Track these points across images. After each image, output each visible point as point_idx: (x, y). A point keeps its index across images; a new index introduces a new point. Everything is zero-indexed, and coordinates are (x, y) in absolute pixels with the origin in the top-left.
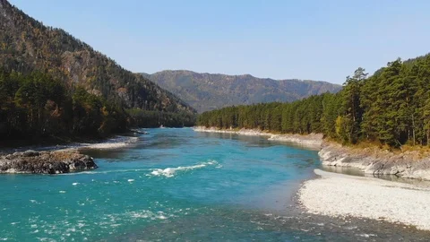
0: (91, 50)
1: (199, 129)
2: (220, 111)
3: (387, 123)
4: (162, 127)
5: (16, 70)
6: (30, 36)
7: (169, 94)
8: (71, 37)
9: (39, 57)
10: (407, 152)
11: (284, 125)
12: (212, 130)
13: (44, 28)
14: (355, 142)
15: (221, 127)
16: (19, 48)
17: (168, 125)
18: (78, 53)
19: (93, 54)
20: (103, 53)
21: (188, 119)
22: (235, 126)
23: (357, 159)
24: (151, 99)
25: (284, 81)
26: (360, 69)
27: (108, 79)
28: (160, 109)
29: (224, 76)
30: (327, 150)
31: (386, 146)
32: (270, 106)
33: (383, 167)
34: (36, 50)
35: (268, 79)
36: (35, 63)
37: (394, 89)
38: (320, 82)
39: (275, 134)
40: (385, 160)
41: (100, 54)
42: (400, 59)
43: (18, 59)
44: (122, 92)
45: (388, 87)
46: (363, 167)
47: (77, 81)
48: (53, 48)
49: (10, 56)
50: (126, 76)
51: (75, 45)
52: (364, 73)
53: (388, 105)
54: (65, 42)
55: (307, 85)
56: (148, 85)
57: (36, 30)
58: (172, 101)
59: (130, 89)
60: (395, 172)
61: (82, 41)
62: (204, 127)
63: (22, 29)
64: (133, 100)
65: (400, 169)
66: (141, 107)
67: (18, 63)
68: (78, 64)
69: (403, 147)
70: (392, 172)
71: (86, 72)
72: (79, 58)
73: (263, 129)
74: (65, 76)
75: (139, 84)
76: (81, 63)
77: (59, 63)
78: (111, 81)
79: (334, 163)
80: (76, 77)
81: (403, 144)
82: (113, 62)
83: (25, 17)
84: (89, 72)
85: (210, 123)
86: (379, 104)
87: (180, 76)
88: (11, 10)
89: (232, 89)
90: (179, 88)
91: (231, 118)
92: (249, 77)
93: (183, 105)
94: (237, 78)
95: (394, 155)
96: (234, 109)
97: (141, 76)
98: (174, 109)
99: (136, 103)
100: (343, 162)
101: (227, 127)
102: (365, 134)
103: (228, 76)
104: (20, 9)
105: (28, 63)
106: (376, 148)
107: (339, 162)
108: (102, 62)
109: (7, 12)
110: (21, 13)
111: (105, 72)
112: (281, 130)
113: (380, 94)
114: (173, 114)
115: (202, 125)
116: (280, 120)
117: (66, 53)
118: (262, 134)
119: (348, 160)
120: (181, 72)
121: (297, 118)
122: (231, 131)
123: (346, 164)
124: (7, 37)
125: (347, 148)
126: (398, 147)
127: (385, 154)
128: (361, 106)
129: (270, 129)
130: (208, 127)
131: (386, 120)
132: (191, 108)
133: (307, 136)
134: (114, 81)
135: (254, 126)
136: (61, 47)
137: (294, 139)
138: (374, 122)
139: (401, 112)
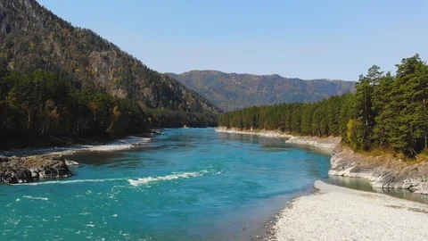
0: (117, 50)
1: (221, 130)
2: (241, 111)
3: (401, 128)
4: (185, 127)
5: (43, 69)
6: (58, 36)
7: (195, 95)
8: (99, 38)
9: (67, 57)
10: (423, 163)
11: (304, 127)
12: (232, 131)
13: (72, 29)
14: (367, 149)
15: (242, 128)
16: (47, 48)
17: (191, 125)
18: (104, 53)
19: (120, 54)
20: (129, 53)
21: (212, 119)
22: (256, 127)
23: (367, 169)
24: (177, 99)
25: (312, 81)
26: (375, 67)
27: (133, 79)
28: (185, 109)
29: (251, 76)
30: (338, 157)
31: (401, 155)
32: (291, 107)
33: (393, 180)
34: (63, 51)
35: (297, 79)
36: (62, 62)
37: (409, 90)
38: (349, 82)
39: (294, 135)
40: (396, 172)
41: (127, 54)
42: (418, 55)
43: (45, 59)
44: (147, 92)
45: (402, 87)
46: (373, 179)
47: (104, 81)
48: (80, 48)
49: (37, 56)
50: (152, 76)
51: (102, 45)
52: (379, 71)
53: (403, 107)
54: (93, 43)
55: (336, 85)
56: (173, 85)
57: (65, 30)
58: (197, 101)
59: (155, 89)
60: (409, 186)
61: (109, 41)
62: (225, 128)
63: (51, 30)
64: (158, 100)
65: (414, 182)
66: (165, 107)
67: (45, 63)
68: (104, 64)
69: (419, 157)
70: (404, 186)
71: (112, 72)
72: (106, 58)
73: (283, 130)
74: (92, 76)
75: (164, 84)
76: (107, 63)
77: (86, 63)
78: (137, 81)
79: (341, 173)
80: (102, 76)
81: (419, 152)
82: (139, 62)
83: (54, 17)
84: (115, 72)
85: (231, 124)
86: (392, 106)
87: (208, 76)
88: (40, 10)
89: (259, 89)
90: (206, 88)
91: (252, 119)
92: (276, 78)
93: (209, 105)
94: (264, 78)
95: (408, 166)
96: (256, 109)
97: (167, 76)
98: (199, 109)
99: (161, 102)
100: (351, 171)
101: (248, 128)
102: (378, 139)
103: (255, 76)
104: (49, 9)
105: (55, 63)
106: (389, 156)
107: (347, 172)
108: (128, 62)
109: (36, 13)
110: (50, 13)
111: (131, 72)
112: (301, 133)
113: (394, 94)
114: (197, 114)
115: (223, 125)
116: (300, 121)
117: (93, 53)
118: (282, 136)
119: (357, 170)
120: (209, 71)
121: (315, 120)
122: (251, 132)
123: (354, 174)
124: (36, 37)
125: (359, 156)
126: (412, 157)
127: (398, 164)
128: (373, 108)
129: (291, 130)
130: (229, 127)
131: (400, 124)
132: (217, 108)
133: (325, 139)
134: (140, 81)
135: (274, 128)
136: (88, 48)
137: (313, 142)
138: (387, 127)
139: (416, 116)
